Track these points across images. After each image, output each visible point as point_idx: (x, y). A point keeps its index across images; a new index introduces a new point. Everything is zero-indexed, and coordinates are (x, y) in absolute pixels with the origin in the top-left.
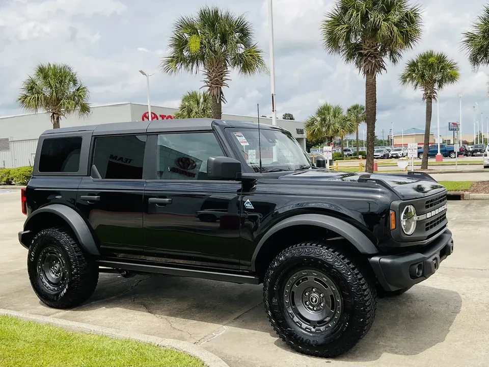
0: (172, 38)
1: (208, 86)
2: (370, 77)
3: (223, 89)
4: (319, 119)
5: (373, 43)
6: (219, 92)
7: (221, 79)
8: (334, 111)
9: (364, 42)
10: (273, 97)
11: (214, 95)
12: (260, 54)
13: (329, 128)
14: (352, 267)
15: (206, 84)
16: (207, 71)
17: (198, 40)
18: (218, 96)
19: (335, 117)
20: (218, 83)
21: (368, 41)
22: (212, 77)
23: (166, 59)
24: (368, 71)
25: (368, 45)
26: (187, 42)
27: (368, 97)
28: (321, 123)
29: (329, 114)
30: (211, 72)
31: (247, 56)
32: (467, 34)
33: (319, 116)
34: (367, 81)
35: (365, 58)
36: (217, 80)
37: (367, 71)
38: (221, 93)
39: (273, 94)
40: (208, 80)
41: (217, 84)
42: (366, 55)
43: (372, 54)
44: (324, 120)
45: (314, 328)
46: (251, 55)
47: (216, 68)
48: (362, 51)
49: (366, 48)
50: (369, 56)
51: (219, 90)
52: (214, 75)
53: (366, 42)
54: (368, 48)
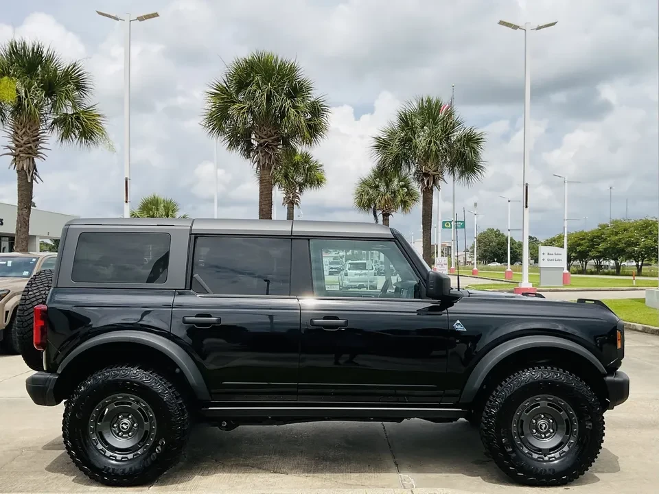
1: (11, 154)
2: (266, 172)
3: (38, 161)
5: (270, 131)
6: (31, 165)
7: (37, 147)
8: (164, 206)
9: (260, 128)
10: (126, 182)
11: (23, 169)
12: (101, 120)
15: (9, 151)
16: (12, 132)
18: (29, 171)
20: (30, 151)
22: (22, 142)
24: (264, 166)
25: (265, 133)
29: (157, 210)
30: (20, 133)
32: (377, 139)
36: (30, 148)
38: (35, 167)
39: (126, 179)
40: (13, 145)
41: (29, 154)
42: (262, 145)
43: (271, 145)
47: (29, 129)
49: (263, 136)
50: (267, 146)
51: (31, 163)
52: (25, 139)
53: (262, 128)
54: (265, 137)
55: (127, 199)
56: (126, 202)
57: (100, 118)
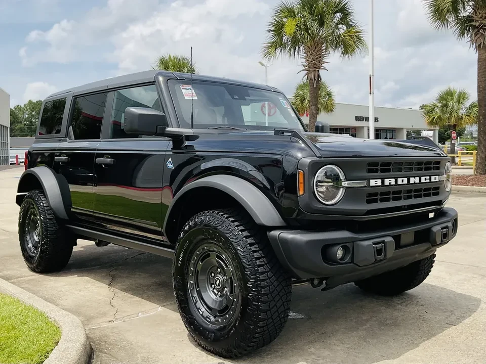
0: (271, 23)
1: (306, 70)
2: (482, 51)
3: (321, 72)
4: (439, 105)
6: (316, 75)
7: (320, 62)
8: (458, 96)
9: (476, 13)
10: (370, 78)
11: (311, 79)
12: (361, 35)
13: (450, 114)
14: (249, 242)
15: (304, 68)
16: (305, 55)
17: (294, 23)
18: (315, 80)
19: (459, 102)
20: (315, 66)
21: (480, 12)
22: (310, 60)
23: (266, 45)
25: (480, 16)
26: (283, 25)
27: (480, 74)
28: (442, 109)
29: (452, 99)
30: (309, 55)
31: (344, 36)
33: (440, 102)
34: (479, 57)
35: (476, 30)
36: (315, 64)
37: (479, 45)
38: (319, 76)
39: (370, 75)
40: (305, 64)
41: (315, 68)
42: (477, 27)
44: (446, 106)
45: (215, 317)
46: (350, 36)
47: (314, 51)
48: (474, 24)
49: (478, 19)
50: (481, 28)
51: (316, 73)
52: (312, 58)
53: (478, 13)
54: (481, 19)
55: (371, 91)
56: (370, 93)
57: (361, 33)
